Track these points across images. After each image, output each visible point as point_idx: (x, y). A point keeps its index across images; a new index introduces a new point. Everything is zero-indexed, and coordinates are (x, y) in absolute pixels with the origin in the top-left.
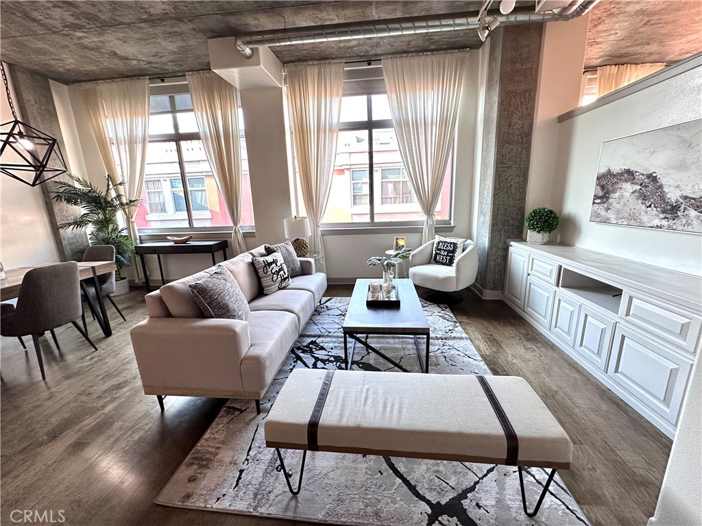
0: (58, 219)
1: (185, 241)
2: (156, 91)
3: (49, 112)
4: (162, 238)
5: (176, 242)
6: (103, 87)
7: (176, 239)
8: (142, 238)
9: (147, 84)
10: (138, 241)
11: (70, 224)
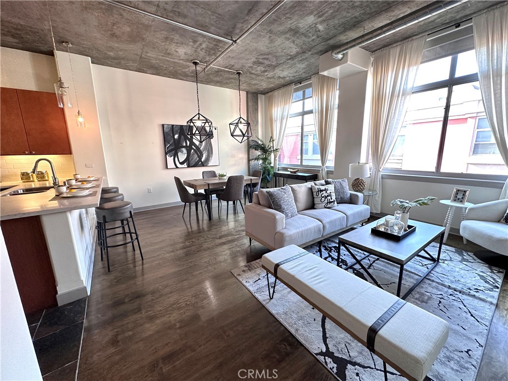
0: (250, 156)
1: (295, 172)
2: (296, 90)
3: (256, 109)
4: (285, 169)
5: (291, 172)
6: (276, 93)
7: (292, 170)
8: (279, 168)
9: (293, 87)
10: (277, 170)
11: (253, 159)
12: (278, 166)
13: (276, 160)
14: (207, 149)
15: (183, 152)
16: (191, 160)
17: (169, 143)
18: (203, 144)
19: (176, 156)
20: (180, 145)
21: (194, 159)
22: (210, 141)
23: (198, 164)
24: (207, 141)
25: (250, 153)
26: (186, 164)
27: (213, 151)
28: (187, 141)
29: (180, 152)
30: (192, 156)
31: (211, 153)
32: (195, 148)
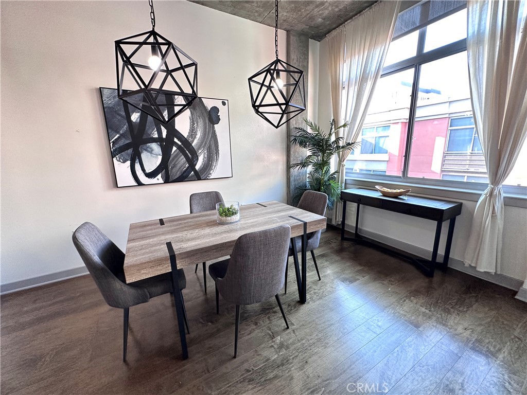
0: (292, 159)
6: (349, 26)
7: (386, 190)
10: (344, 186)
11: (298, 165)
12: (345, 178)
13: (343, 166)
14: (207, 145)
15: (154, 152)
16: (172, 168)
17: (118, 132)
18: (199, 135)
19: (137, 161)
20: (145, 137)
21: (178, 167)
22: (213, 128)
23: (186, 177)
24: (205, 128)
25: (292, 153)
26: (160, 175)
27: (220, 149)
28: (162, 127)
29: (146, 150)
30: (173, 159)
31: (216, 153)
32: (180, 143)
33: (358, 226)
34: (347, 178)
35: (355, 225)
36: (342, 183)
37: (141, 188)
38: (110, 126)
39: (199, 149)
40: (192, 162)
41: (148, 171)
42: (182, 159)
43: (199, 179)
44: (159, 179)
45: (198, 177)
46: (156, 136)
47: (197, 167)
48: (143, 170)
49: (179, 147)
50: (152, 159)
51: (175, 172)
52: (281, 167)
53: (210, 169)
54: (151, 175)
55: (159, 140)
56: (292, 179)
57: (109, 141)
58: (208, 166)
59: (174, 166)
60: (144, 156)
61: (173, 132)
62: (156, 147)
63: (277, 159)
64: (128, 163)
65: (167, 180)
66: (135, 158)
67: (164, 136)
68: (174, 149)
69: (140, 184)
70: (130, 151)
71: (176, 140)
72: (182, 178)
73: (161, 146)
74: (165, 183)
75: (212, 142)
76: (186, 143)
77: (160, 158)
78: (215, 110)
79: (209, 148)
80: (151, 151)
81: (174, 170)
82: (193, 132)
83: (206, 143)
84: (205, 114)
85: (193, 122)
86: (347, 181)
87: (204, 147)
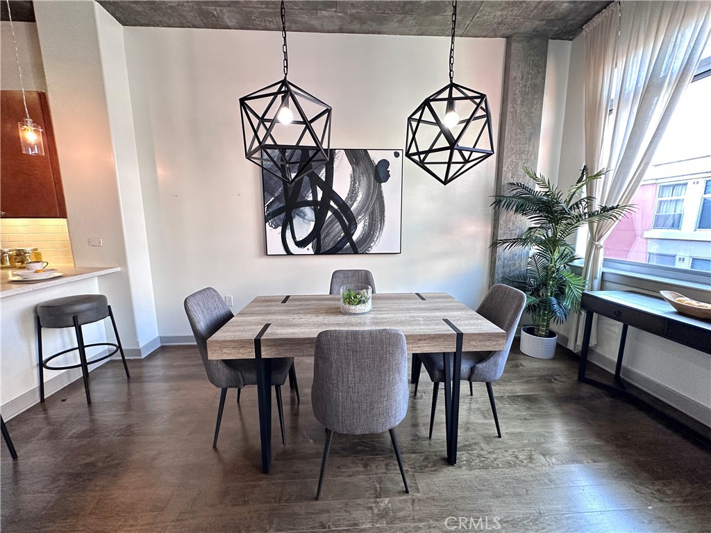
0: (500, 232)
5: (682, 311)
10: (597, 283)
11: (509, 241)
12: (600, 269)
13: (598, 248)
14: (370, 209)
15: (306, 217)
16: (325, 237)
17: (272, 195)
18: (359, 198)
19: (289, 227)
20: (299, 200)
21: (332, 236)
22: (380, 187)
23: (341, 248)
24: (369, 187)
25: (501, 222)
26: (311, 245)
27: (386, 215)
28: (318, 188)
29: (298, 215)
30: (327, 226)
31: (381, 220)
32: (336, 207)
33: (624, 363)
34: (606, 270)
35: (616, 360)
36: (593, 278)
37: (290, 259)
38: (266, 189)
39: (359, 214)
40: (349, 231)
41: (298, 240)
42: (338, 227)
43: (356, 252)
44: (309, 249)
45: (355, 250)
46: (310, 198)
47: (355, 238)
48: (294, 237)
49: (335, 212)
50: (304, 226)
51: (328, 243)
52: (482, 245)
53: (371, 241)
54: (301, 244)
55: (314, 204)
56: (498, 263)
57: (264, 204)
58: (368, 237)
59: (328, 234)
60: (296, 221)
61: (330, 194)
62: (309, 212)
63: (476, 232)
64: (280, 228)
65: (318, 252)
66: (287, 223)
67: (319, 199)
68: (330, 213)
69: (289, 253)
70: (282, 216)
71: (332, 203)
72: (336, 250)
73: (315, 210)
74: (315, 254)
75: (377, 206)
76: (344, 207)
77: (313, 224)
78: (385, 163)
79: (372, 213)
80: (303, 216)
81: (327, 240)
82: (353, 193)
83: (368, 208)
84: (371, 171)
85: (354, 180)
86: (606, 276)
87: (365, 212)
